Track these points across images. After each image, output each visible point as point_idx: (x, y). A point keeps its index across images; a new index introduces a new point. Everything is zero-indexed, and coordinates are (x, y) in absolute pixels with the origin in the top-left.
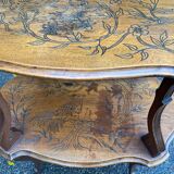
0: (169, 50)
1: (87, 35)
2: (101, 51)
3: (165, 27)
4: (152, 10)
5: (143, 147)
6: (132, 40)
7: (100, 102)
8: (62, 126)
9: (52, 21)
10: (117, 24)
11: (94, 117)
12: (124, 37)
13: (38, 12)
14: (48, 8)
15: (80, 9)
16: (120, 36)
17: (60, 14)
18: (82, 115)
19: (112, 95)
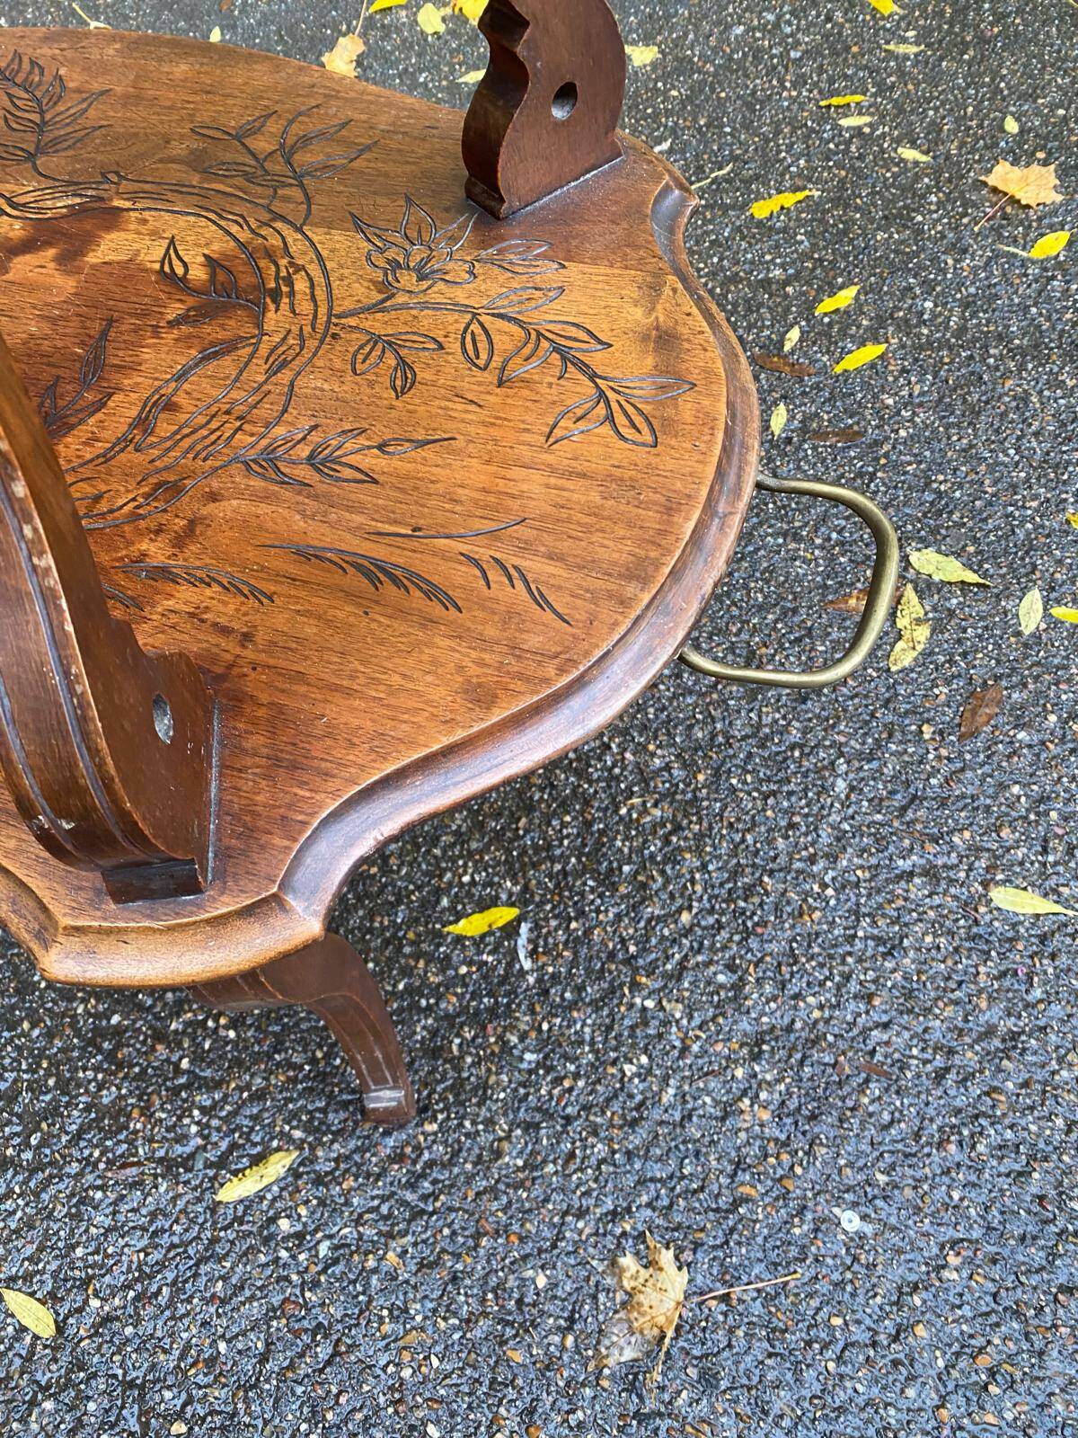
19: (174, 310)
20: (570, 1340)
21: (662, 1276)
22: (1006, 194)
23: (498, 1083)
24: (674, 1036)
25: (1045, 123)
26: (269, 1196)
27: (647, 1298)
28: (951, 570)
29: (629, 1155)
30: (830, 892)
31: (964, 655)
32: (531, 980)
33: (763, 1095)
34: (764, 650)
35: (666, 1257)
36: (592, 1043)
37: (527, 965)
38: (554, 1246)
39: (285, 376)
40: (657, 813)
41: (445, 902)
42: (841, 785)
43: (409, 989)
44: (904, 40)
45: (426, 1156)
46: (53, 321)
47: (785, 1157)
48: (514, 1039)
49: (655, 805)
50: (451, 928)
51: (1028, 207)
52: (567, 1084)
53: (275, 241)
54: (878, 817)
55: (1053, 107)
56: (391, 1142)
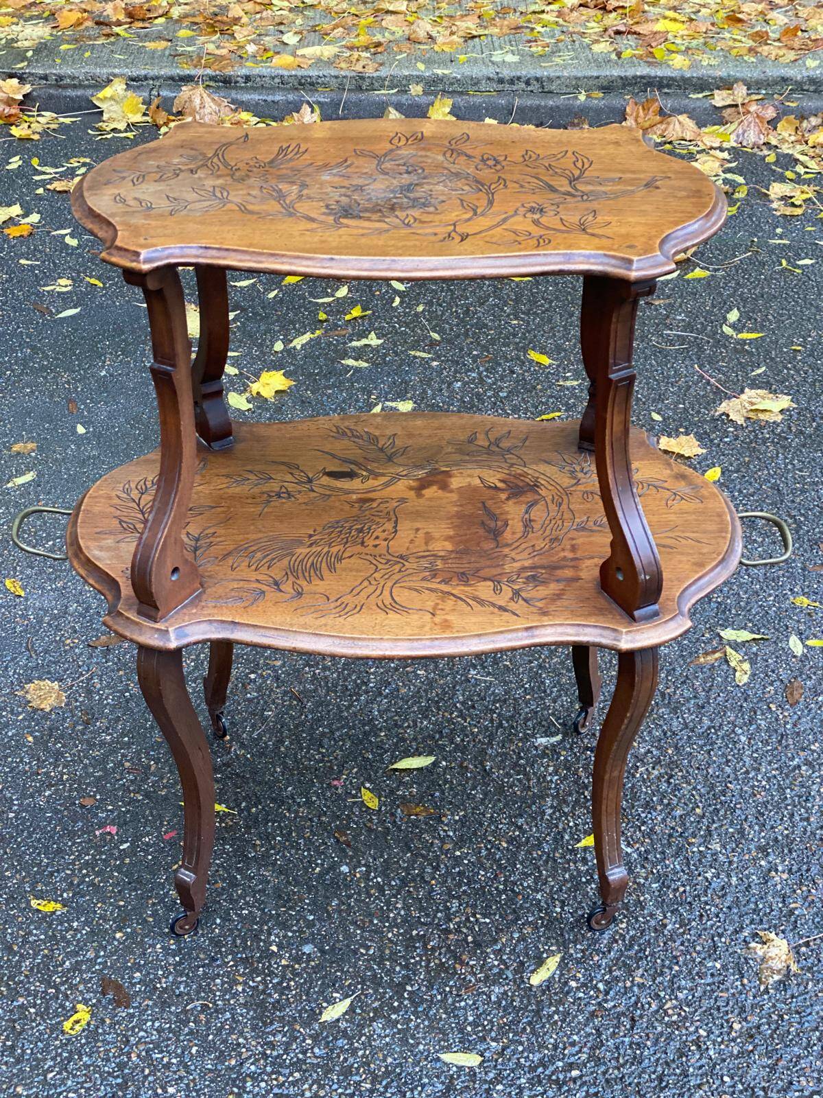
0: (593, 235)
1: (425, 218)
2: (458, 239)
3: (595, 205)
4: (573, 180)
5: (603, 601)
6: (522, 223)
7: (459, 515)
8: (332, 568)
9: (344, 200)
10: (491, 203)
11: (442, 546)
12: (504, 220)
13: (304, 185)
14: (326, 177)
15: (406, 179)
16: (499, 219)
17: (361, 188)
18: (401, 544)
19: (503, 496)
20: (745, 981)
21: (774, 943)
22: (673, 453)
23: (645, 899)
24: (722, 858)
25: (675, 413)
26: (556, 976)
27: (773, 952)
28: (745, 636)
29: (729, 908)
30: (764, 783)
31: (773, 671)
32: (635, 855)
33: (780, 868)
34: (668, 691)
35: (772, 936)
36: (683, 871)
37: (629, 850)
38: (715, 951)
39: (564, 506)
40: (656, 772)
41: (567, 837)
42: (743, 739)
43: (572, 876)
44: (566, 379)
45: (628, 937)
46: (461, 506)
47: (804, 888)
48: (642, 881)
49: (653, 768)
50: (578, 845)
51: (689, 458)
52: (682, 889)
53: (519, 471)
54: (769, 748)
55: (676, 404)
56: (606, 936)
